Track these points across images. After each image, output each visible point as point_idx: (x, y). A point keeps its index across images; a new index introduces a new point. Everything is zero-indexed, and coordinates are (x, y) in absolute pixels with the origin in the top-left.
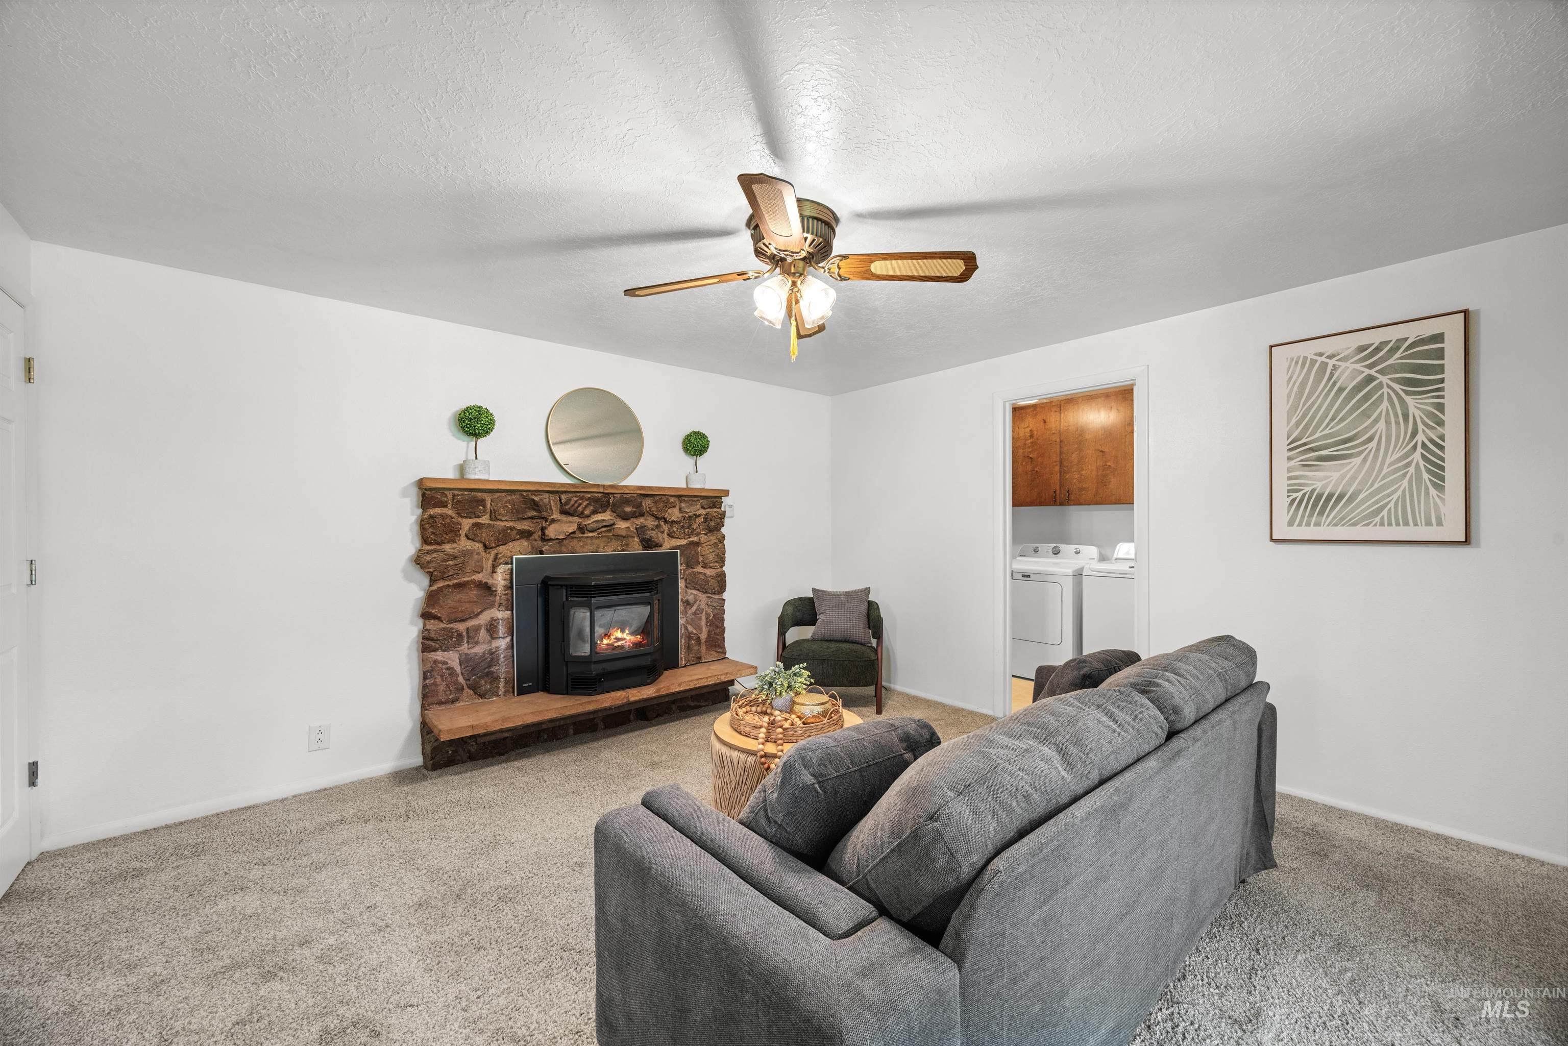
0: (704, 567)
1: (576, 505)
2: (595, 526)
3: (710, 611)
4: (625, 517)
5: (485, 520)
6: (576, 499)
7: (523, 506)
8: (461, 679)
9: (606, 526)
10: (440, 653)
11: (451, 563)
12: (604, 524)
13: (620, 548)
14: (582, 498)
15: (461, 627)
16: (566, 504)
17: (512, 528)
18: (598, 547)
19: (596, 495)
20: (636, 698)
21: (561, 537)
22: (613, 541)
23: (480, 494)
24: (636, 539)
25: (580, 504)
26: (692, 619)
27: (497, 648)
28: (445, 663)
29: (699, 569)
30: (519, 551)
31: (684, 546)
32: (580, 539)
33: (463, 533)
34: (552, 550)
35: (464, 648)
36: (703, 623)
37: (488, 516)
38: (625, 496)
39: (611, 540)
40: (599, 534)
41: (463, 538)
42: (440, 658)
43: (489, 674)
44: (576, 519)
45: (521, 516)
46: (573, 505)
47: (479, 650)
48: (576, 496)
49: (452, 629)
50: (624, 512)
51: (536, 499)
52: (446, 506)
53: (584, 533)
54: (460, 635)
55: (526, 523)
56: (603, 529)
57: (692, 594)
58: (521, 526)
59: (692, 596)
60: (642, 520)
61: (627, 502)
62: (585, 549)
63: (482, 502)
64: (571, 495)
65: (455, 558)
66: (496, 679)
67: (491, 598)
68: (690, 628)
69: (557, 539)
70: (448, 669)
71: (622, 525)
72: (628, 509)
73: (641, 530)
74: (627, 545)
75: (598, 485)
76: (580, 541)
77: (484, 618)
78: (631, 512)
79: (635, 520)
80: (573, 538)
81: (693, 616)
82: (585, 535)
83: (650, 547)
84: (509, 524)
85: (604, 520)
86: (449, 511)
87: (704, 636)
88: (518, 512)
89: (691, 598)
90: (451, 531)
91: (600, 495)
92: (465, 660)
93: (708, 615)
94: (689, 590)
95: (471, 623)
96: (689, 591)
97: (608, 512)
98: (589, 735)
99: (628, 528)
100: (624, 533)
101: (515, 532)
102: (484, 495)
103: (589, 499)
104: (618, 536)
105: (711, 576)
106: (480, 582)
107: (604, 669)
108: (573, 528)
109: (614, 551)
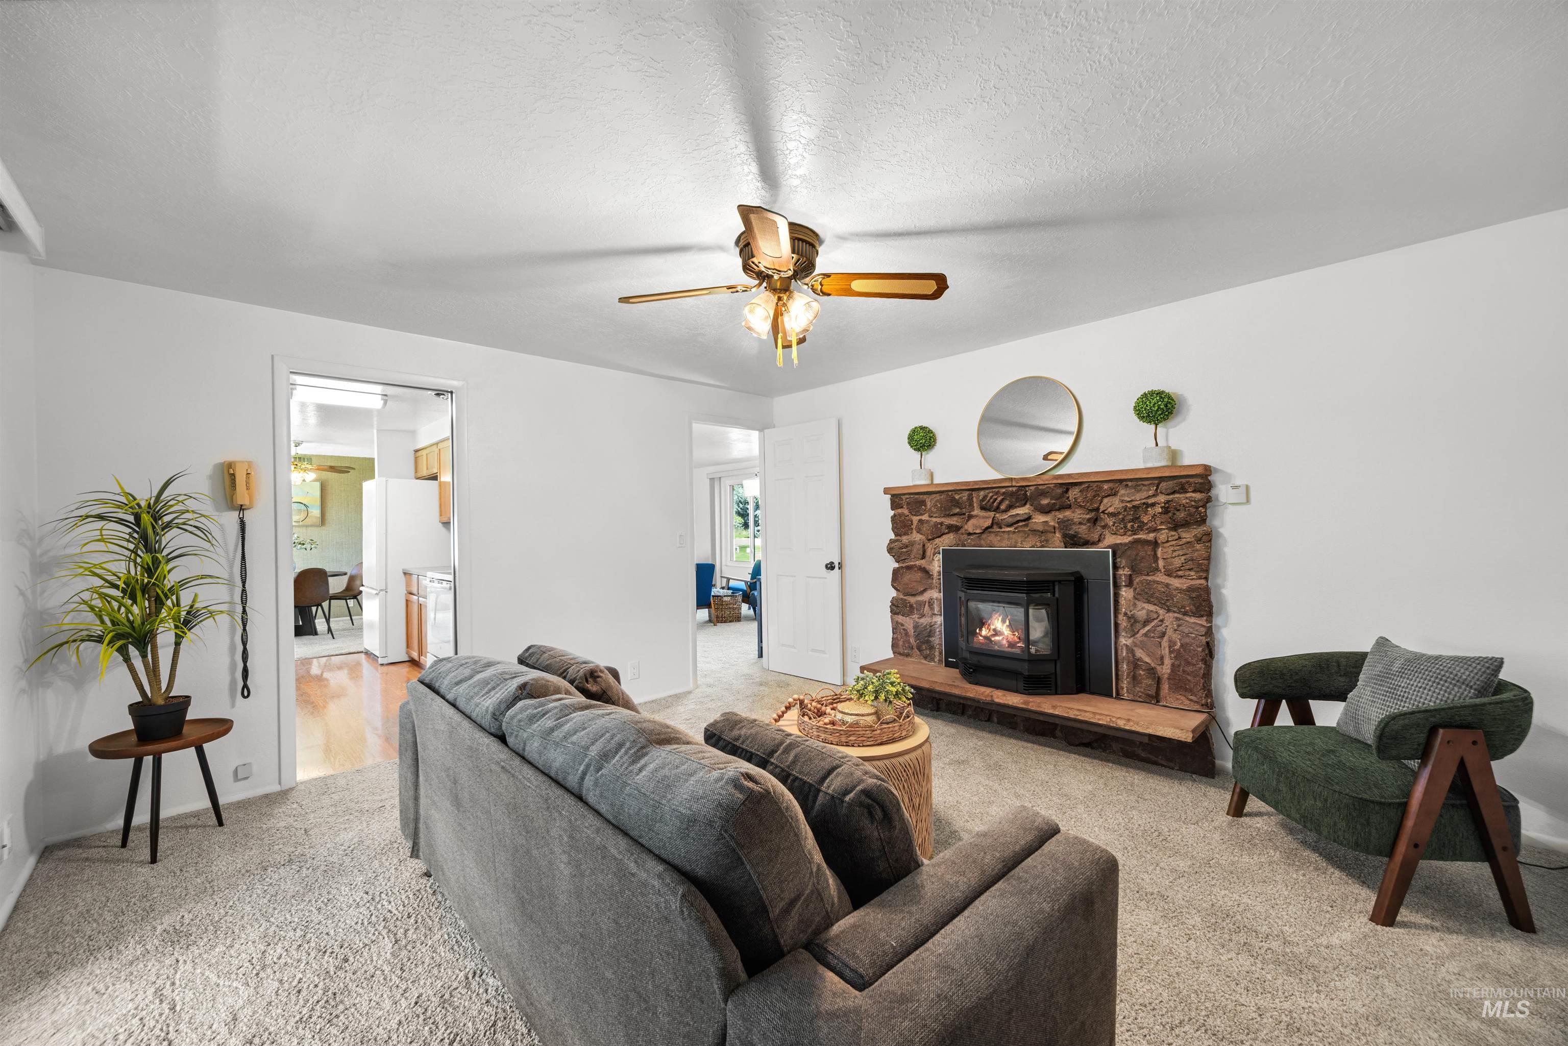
0: (1169, 574)
1: (991, 501)
2: (1011, 520)
3: (1176, 637)
4: (1046, 511)
5: (925, 517)
6: (991, 494)
7: (950, 504)
8: (912, 640)
9: (1022, 521)
10: (900, 617)
11: (904, 550)
12: (1019, 518)
13: (1039, 544)
14: (997, 493)
15: (912, 600)
16: (983, 500)
17: (941, 524)
18: (1016, 542)
19: (1010, 489)
20: (1001, 701)
21: (978, 531)
22: (1031, 536)
23: (921, 496)
24: (1058, 535)
25: (996, 499)
26: (1141, 642)
27: (936, 622)
28: (902, 625)
29: (1161, 577)
30: (947, 541)
31: (1125, 544)
32: (996, 534)
33: (914, 526)
34: (973, 543)
35: (915, 616)
36: (1166, 652)
37: (927, 514)
38: (1040, 487)
39: (1028, 535)
40: (1015, 529)
41: (914, 531)
42: (900, 621)
43: (928, 642)
44: (992, 514)
45: (947, 513)
46: (989, 501)
47: (924, 621)
48: (992, 492)
49: (905, 600)
50: (1040, 504)
51: (957, 497)
52: (902, 507)
53: (1001, 528)
54: (911, 606)
55: (955, 518)
56: (1021, 524)
57: (1143, 608)
58: (948, 521)
59: (1144, 612)
60: (1068, 513)
61: (1044, 494)
62: (1001, 543)
63: (923, 503)
64: (987, 491)
65: (907, 547)
66: (932, 648)
67: (930, 581)
68: (1139, 653)
69: (975, 533)
70: (904, 629)
71: (1039, 519)
72: (1045, 501)
73: (1064, 525)
74: (1047, 541)
75: (1011, 479)
76: (996, 535)
77: (926, 597)
78: (1048, 504)
79: (1057, 513)
80: (990, 532)
81: (1145, 639)
82: (1003, 530)
83: (1075, 545)
84: (939, 520)
85: (1018, 514)
86: (906, 512)
87: (1165, 670)
88: (945, 510)
89: (1141, 614)
90: (905, 526)
91: (1014, 489)
92: (916, 627)
93: (1172, 644)
94: (1137, 602)
95: (920, 598)
96: (1140, 604)
97: (1028, 506)
98: (1010, 731)
99: (1046, 522)
100: (1040, 528)
101: (944, 527)
102: (925, 497)
103: (1004, 493)
104: (1035, 530)
105: (1177, 589)
106: (920, 566)
107: (979, 661)
108: (988, 523)
109: (1033, 547)
